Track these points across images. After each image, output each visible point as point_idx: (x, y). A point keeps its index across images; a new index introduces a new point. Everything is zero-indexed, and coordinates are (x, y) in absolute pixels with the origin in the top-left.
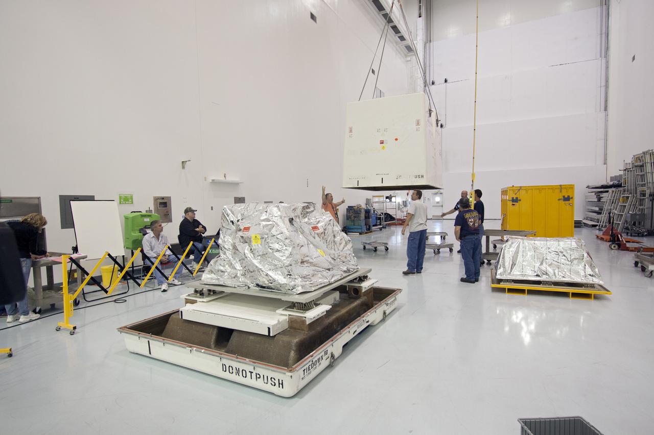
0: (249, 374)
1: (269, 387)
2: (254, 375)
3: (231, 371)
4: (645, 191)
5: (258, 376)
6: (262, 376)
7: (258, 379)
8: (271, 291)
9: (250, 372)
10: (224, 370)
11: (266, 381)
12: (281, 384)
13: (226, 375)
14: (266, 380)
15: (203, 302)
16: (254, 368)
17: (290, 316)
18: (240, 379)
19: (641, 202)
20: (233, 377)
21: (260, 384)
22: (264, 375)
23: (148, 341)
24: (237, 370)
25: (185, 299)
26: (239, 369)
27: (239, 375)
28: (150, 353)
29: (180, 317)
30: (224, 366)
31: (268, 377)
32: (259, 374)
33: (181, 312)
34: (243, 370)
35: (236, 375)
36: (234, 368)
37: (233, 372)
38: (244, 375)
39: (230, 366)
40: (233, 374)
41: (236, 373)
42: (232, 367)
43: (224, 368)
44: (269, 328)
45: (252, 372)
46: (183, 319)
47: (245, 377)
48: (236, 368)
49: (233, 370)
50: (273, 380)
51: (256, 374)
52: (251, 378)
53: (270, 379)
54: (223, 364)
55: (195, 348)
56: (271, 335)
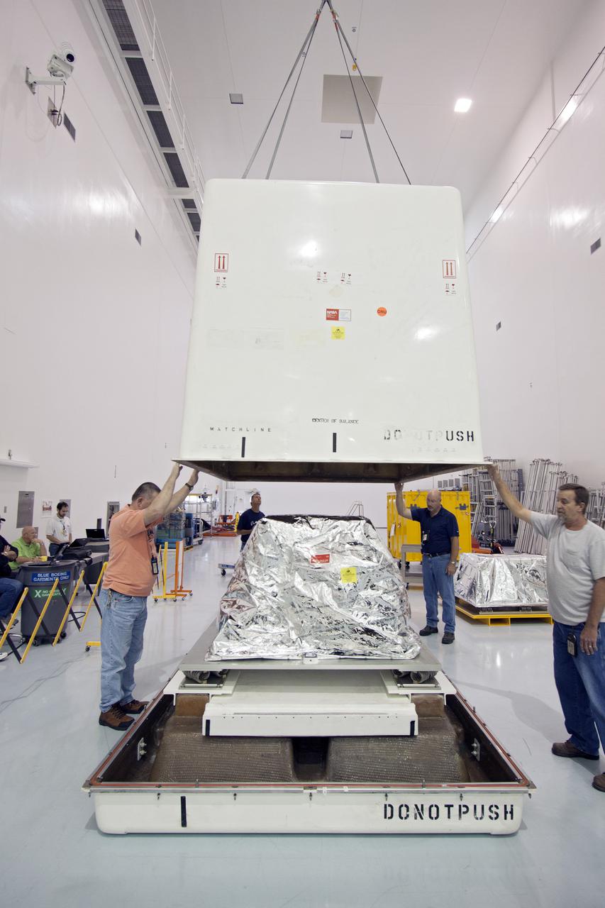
0: (443, 811)
1: (487, 825)
2: (455, 811)
3: (404, 815)
4: (492, 499)
5: (464, 809)
6: (471, 808)
7: (462, 815)
8: (366, 659)
9: (446, 806)
10: (389, 815)
11: (479, 815)
12: (509, 812)
13: (396, 825)
14: (479, 812)
15: (223, 695)
16: (461, 797)
17: (414, 696)
18: (426, 825)
19: (488, 511)
20: (412, 825)
21: (468, 823)
22: (475, 806)
23: (182, 797)
24: (418, 810)
25: (177, 694)
26: (422, 805)
27: (422, 818)
28: (184, 824)
29: (204, 733)
30: (389, 809)
31: (483, 806)
32: (465, 806)
33: (208, 722)
34: (432, 806)
35: (416, 818)
36: (412, 807)
37: (408, 816)
38: (434, 815)
39: (402, 806)
40: (408, 819)
41: (416, 815)
42: (406, 806)
43: (388, 812)
44: (413, 723)
45: (452, 806)
46: (210, 735)
47: (436, 818)
48: (416, 806)
49: (408, 811)
50: (494, 809)
51: (460, 806)
52: (449, 817)
53: (486, 809)
54: (385, 805)
55: (325, 789)
56: (416, 733)
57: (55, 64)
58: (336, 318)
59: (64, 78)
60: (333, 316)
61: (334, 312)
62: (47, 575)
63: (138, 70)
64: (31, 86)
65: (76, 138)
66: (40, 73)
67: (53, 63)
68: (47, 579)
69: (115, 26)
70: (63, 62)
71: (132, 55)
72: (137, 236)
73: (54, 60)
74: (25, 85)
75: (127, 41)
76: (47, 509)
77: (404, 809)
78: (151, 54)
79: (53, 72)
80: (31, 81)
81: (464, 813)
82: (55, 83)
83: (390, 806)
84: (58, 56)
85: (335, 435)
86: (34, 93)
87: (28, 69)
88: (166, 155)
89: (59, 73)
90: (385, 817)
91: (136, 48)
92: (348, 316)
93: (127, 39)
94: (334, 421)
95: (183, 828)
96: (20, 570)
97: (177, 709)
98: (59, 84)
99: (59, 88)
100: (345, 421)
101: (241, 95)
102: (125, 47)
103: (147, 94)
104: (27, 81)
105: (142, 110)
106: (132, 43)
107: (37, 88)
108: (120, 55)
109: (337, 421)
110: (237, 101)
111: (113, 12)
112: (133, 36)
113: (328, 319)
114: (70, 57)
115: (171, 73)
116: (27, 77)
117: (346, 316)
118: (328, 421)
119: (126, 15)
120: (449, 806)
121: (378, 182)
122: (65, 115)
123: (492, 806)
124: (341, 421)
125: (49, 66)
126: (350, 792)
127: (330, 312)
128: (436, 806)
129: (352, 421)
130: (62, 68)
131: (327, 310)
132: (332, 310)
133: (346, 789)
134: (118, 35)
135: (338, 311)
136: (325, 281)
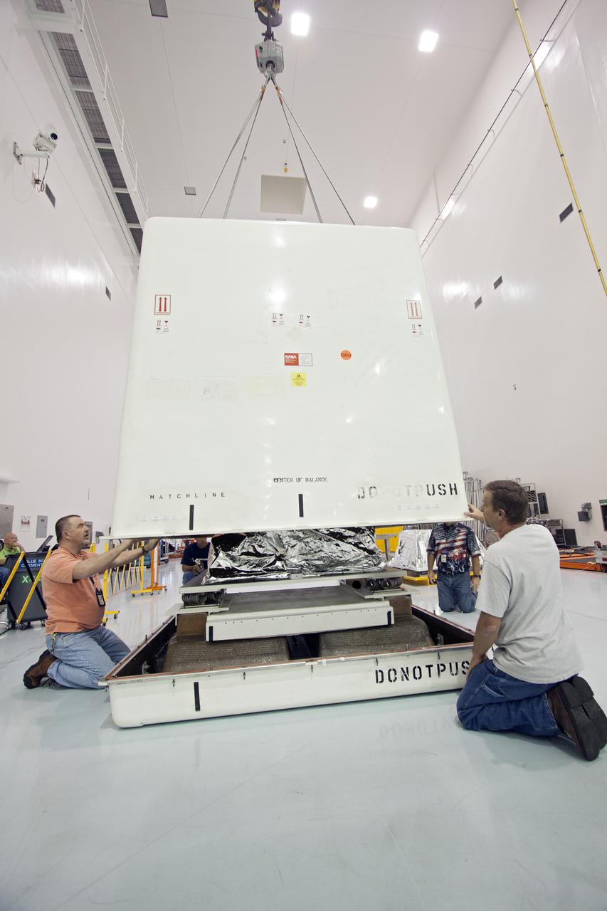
0: (425, 671)
1: (459, 680)
2: (434, 669)
3: (392, 678)
5: (442, 668)
6: (447, 666)
7: (441, 673)
9: (427, 666)
10: (380, 679)
11: (454, 671)
14: (455, 668)
16: (439, 656)
17: (388, 598)
18: (412, 685)
20: (400, 687)
21: (446, 680)
22: (450, 664)
23: (195, 683)
24: (404, 672)
25: (178, 615)
26: (407, 668)
27: (408, 679)
28: (198, 708)
29: (208, 639)
30: (380, 674)
31: (457, 664)
32: (442, 665)
33: (211, 628)
34: (415, 668)
35: (403, 680)
36: (399, 671)
37: (396, 678)
38: (417, 676)
39: (390, 670)
40: (396, 682)
41: (402, 677)
42: (394, 670)
43: (379, 677)
44: (389, 613)
45: (432, 666)
46: (214, 640)
47: (420, 678)
48: (402, 669)
49: (396, 674)
50: (466, 665)
51: (438, 665)
52: (430, 676)
53: (460, 665)
54: (376, 671)
55: (324, 661)
56: (393, 622)
57: (41, 141)
58: (296, 363)
59: (48, 153)
60: (293, 360)
61: (292, 357)
62: (35, 561)
63: (109, 158)
64: (18, 157)
65: (56, 205)
66: (27, 147)
67: (38, 140)
68: (35, 565)
69: (90, 123)
70: (48, 140)
71: (104, 146)
72: (108, 292)
73: (39, 138)
74: (13, 156)
75: (101, 135)
76: (25, 523)
77: (392, 673)
78: (120, 147)
79: (38, 148)
80: (18, 153)
81: (442, 671)
82: (39, 157)
83: (380, 671)
84: (43, 134)
85: (301, 497)
86: (20, 164)
87: (15, 143)
88: (131, 229)
89: (43, 148)
90: (377, 682)
91: (108, 141)
92: (308, 360)
93: (100, 134)
94: (300, 480)
95: (198, 712)
96: (7, 559)
97: (178, 629)
98: (44, 157)
99: (43, 161)
100: (311, 480)
101: (194, 189)
102: (97, 140)
103: (117, 179)
104: (14, 153)
105: (112, 192)
106: (104, 137)
107: (23, 159)
108: (94, 145)
109: (303, 480)
110: (190, 192)
111: (88, 111)
112: (105, 131)
113: (286, 364)
114: (54, 136)
115: (136, 164)
116: (15, 150)
117: (307, 360)
118: (292, 480)
119: (99, 115)
120: (429, 667)
121: (321, 222)
122: (47, 186)
123: (464, 663)
124: (307, 480)
125: (35, 143)
126: (346, 661)
127: (288, 357)
128: (419, 667)
129: (320, 479)
130: (46, 144)
131: (286, 354)
132: (291, 354)
133: (343, 659)
134: (92, 130)
135: (297, 355)
136: (282, 323)
